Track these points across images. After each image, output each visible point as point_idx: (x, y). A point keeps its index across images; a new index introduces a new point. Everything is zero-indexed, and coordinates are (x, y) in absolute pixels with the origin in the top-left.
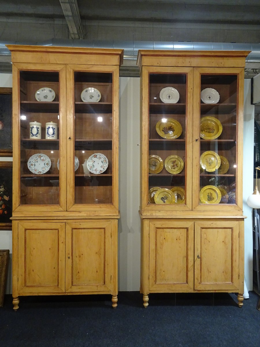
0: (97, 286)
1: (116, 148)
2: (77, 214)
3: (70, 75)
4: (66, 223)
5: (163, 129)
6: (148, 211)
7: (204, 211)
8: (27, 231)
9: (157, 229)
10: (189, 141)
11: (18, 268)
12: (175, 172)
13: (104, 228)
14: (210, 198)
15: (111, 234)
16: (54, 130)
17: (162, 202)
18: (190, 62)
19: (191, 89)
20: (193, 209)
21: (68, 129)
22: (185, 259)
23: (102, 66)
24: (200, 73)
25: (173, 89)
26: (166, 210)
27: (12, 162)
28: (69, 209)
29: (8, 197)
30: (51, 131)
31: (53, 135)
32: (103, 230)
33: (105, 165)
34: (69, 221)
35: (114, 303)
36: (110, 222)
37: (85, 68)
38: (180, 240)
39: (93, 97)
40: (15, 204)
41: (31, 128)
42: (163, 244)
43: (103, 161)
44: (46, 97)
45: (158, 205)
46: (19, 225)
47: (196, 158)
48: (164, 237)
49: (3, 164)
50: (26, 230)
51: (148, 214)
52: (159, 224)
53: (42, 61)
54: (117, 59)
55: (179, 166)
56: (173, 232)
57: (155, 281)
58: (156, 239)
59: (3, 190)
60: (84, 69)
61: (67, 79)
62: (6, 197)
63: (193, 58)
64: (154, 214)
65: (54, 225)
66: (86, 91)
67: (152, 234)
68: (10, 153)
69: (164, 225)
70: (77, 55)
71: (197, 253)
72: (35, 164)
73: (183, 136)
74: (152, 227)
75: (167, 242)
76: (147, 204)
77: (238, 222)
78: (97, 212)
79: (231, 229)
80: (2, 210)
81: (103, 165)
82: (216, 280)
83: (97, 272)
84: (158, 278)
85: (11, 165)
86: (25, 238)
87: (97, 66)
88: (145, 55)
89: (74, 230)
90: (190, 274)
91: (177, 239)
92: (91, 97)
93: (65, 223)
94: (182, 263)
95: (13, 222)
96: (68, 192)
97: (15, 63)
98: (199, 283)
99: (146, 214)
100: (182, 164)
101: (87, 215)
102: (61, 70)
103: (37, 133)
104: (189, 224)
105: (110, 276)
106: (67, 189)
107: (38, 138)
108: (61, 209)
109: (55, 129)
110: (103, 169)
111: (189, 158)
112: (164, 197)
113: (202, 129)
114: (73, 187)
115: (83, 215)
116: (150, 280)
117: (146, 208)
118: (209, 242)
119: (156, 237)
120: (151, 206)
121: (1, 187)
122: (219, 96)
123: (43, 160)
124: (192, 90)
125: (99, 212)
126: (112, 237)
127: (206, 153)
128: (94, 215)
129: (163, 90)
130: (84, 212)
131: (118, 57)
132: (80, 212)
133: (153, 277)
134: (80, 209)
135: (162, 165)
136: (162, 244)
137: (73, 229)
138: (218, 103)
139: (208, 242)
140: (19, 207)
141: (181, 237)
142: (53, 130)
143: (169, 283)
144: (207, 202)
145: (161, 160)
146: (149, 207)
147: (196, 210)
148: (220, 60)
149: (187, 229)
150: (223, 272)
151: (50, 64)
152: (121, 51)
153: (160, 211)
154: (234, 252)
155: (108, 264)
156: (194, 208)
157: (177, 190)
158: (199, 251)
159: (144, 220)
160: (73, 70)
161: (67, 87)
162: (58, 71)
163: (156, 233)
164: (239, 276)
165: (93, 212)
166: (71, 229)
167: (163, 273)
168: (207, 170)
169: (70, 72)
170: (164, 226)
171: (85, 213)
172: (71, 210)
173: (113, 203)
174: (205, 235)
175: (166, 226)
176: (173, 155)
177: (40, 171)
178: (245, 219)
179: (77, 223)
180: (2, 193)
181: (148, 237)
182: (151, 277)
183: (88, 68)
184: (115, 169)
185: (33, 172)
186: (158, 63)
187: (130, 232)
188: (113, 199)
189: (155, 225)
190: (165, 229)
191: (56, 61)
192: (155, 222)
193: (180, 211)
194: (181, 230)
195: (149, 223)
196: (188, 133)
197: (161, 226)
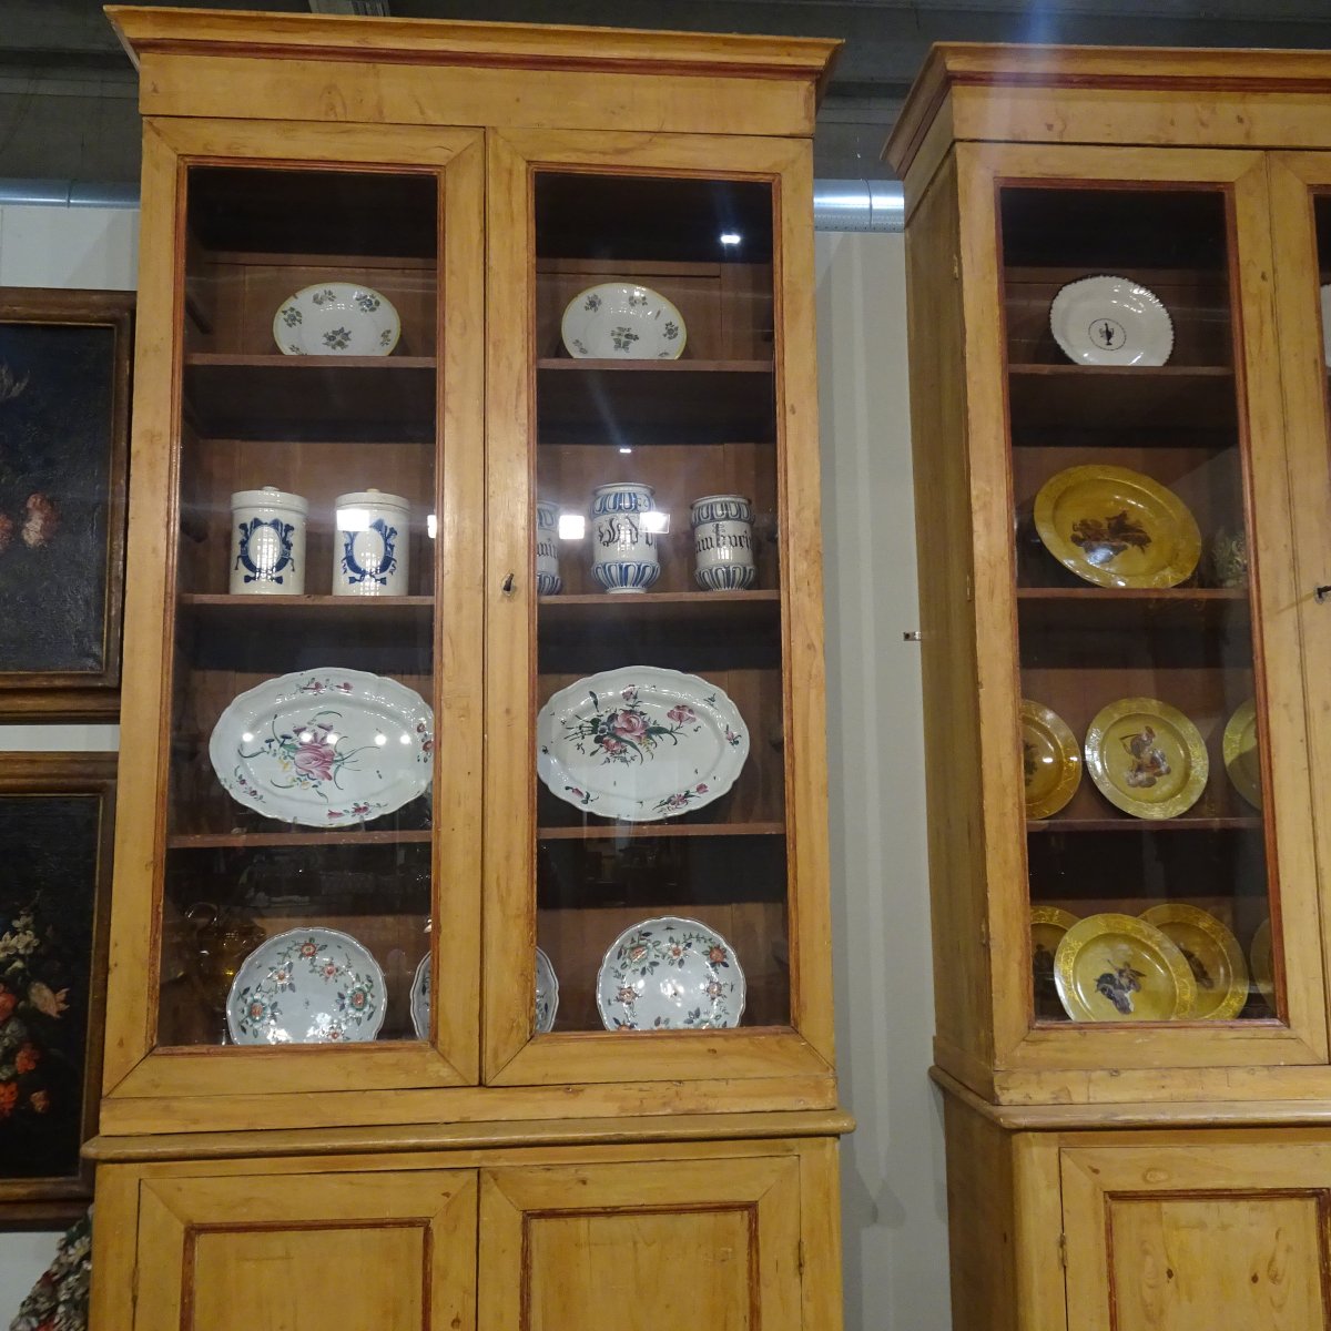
1: (810, 646)
2: (553, 1107)
3: (509, 190)
4: (486, 1177)
5: (1080, 534)
6: (1038, 1073)
8: (203, 1241)
9: (1116, 1206)
10: (1276, 601)
12: (1158, 806)
13: (750, 1207)
15: (800, 1245)
16: (391, 541)
17: (1107, 1011)
18: (1240, 120)
19: (1263, 276)
21: (496, 526)
23: (710, 143)
24: (1311, 187)
26: (1157, 1063)
28: (499, 1069)
29: (62, 994)
30: (369, 548)
31: (386, 574)
32: (738, 1221)
34: (504, 1159)
36: (786, 1162)
37: (604, 153)
38: (1274, 1278)
39: (636, 338)
40: (121, 1044)
41: (243, 526)
42: (1162, 1312)
44: (338, 337)
46: (149, 1199)
48: (1165, 1264)
49: (40, 769)
50: (193, 1231)
51: (1041, 1096)
52: (1126, 1166)
53: (332, 108)
54: (802, 104)
55: (1177, 768)
56: (1224, 1227)
58: (1112, 1281)
59: (27, 946)
60: (597, 159)
62: (47, 993)
63: (1259, 97)
64: (1079, 1096)
65: (394, 1194)
66: (593, 304)
67: (1084, 1244)
68: (101, 700)
69: (1162, 1176)
70: (556, 75)
74: (1082, 1186)
75: (1190, 1300)
76: (1023, 1026)
78: (687, 1088)
80: (13, 1087)
85: (103, 776)
86: (187, 1293)
87: (679, 141)
88: (971, 78)
89: (540, 1228)
91: (1255, 1279)
92: (623, 339)
93: (474, 1174)
95: (108, 1178)
97: (158, 122)
99: (1030, 1095)
100: (1198, 754)
101: (622, 1109)
102: (451, 162)
103: (283, 563)
106: (488, 921)
107: (291, 586)
108: (444, 1073)
109: (393, 531)
111: (1286, 706)
112: (1116, 974)
114: (529, 911)
115: (597, 1108)
117: (1025, 1051)
119: (1111, 1266)
120: (1053, 1035)
121: (17, 924)
124: (1268, 286)
125: (705, 1087)
126: (807, 1269)
128: (669, 1111)
129: (1072, 291)
130: (602, 1090)
131: (805, 87)
132: (571, 1088)
134: (577, 1072)
136: (1154, 1316)
137: (529, 1216)
140: (152, 1061)
141: (1280, 1256)
142: (386, 539)
146: (1044, 1045)
149: (1320, 1197)
151: (382, 127)
152: (827, 54)
153: (1115, 1072)
159: (1016, 1138)
160: (529, 162)
161: (492, 262)
162: (435, 171)
163: (1109, 1231)
165: (661, 1088)
166: (519, 1217)
169: (510, 173)
170: (1162, 1182)
171: (607, 1098)
172: (511, 1074)
173: (797, 1025)
179: (559, 1175)
180: (18, 964)
181: (1055, 1262)
183: (619, 153)
184: (808, 783)
186: (1050, 127)
188: (798, 990)
189: (1096, 1171)
190: (1165, 1206)
191: (422, 112)
192: (1096, 1152)
193: (1251, 1070)
194: (1281, 1206)
195: (1056, 1157)
196: (1267, 549)
197: (1144, 1178)
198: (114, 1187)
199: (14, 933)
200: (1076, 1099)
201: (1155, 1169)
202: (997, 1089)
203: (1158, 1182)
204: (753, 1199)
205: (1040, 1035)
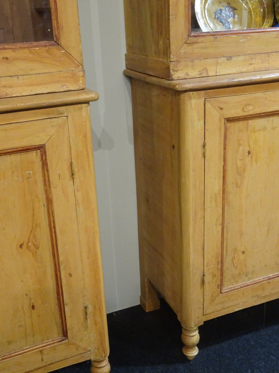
0: (41, 352)
6: (192, 61)
13: (41, 148)
15: (71, 164)
32: (35, 156)
36: (60, 120)
42: (244, 170)
48: (247, 149)
51: (194, 73)
52: (235, 104)
56: (274, 129)
57: (221, 286)
58: (225, 160)
64: (212, 72)
67: (214, 145)
69: (251, 108)
74: (214, 116)
75: (256, 164)
76: (185, 36)
83: (33, 307)
84: (228, 274)
105: (82, 308)
116: (207, 286)
117: (186, 49)
119: (225, 153)
126: (76, 176)
133: (214, 276)
136: (240, 172)
143: (257, 279)
146: (196, 46)
153: (229, 58)
155: (70, 275)
159: (182, 95)
163: (225, 137)
167: (242, 257)
170: (251, 110)
173: (58, 39)
175: (258, 110)
181: (200, 155)
182: (207, 279)
188: (57, 17)
189: (221, 109)
190: (250, 122)
192: (221, 99)
195: (203, 104)
197: (243, 110)
200: (210, 74)
201: (249, 105)
202: (171, 71)
203: (249, 111)
204: (42, 143)
205: (194, 39)
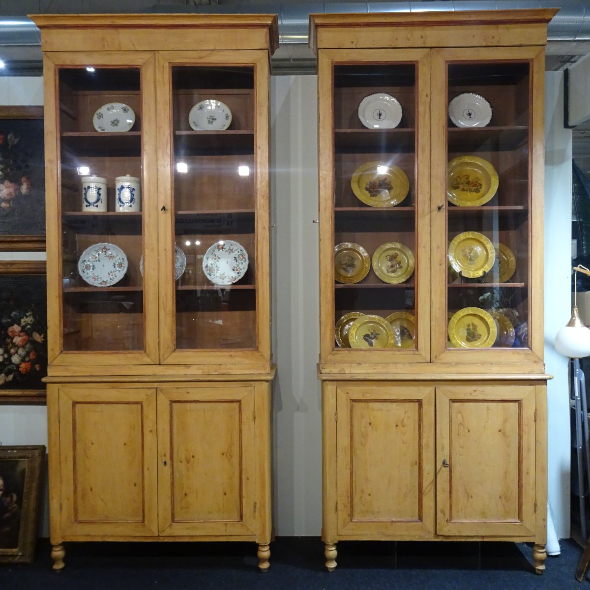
0: (226, 524)
1: (264, 228)
2: (182, 371)
3: (163, 72)
4: (158, 390)
5: (368, 186)
6: (334, 364)
7: (457, 364)
8: (78, 406)
9: (354, 404)
10: (424, 211)
11: (61, 482)
12: (395, 279)
13: (239, 401)
14: (472, 336)
15: (254, 412)
16: (133, 193)
17: (365, 345)
18: (422, 37)
19: (427, 96)
20: (433, 359)
21: (161, 189)
22: (417, 467)
23: (231, 53)
24: (446, 62)
25: (387, 97)
26: (373, 362)
27: (44, 263)
28: (165, 360)
29: (42, 336)
30: (126, 195)
31: (132, 204)
32: (236, 405)
33: (241, 266)
34: (164, 386)
35: (263, 560)
36: (250, 388)
37: (195, 59)
38: (403, 426)
39: (216, 119)
40: (52, 350)
41: (85, 188)
42: (367, 435)
43: (237, 256)
44: (115, 123)
45: (357, 350)
46: (61, 393)
47: (438, 247)
48: (369, 421)
49: (32, 266)
50: (75, 403)
51: (335, 371)
52: (357, 392)
53: (104, 46)
54: (264, 36)
55: (405, 266)
56: (388, 410)
57: (351, 515)
58: (352, 425)
59: (31, 321)
60: (193, 61)
61: (158, 83)
62: (38, 335)
63: (429, 28)
64: (347, 371)
65: (132, 395)
66: (201, 108)
67: (344, 415)
68: (40, 244)
69: (368, 395)
70: (178, 31)
71: (443, 455)
72: (94, 266)
73: (409, 200)
74: (343, 398)
75: (376, 431)
76: (331, 350)
77: (532, 387)
78: (223, 366)
79: (517, 404)
80: (29, 363)
81: (238, 265)
82: (484, 514)
83: (225, 494)
84: (357, 508)
85: (43, 268)
86: (74, 420)
87: (221, 53)
88: (323, 26)
89: (175, 405)
90: (428, 502)
91: (397, 426)
92: (211, 120)
93: (155, 390)
94: (409, 476)
95: (50, 387)
96: (162, 324)
97: (48, 54)
98: (447, 521)
99: (331, 371)
100: (411, 262)
101: (203, 372)
102: (144, 64)
103: (98, 200)
104: (425, 392)
105: (252, 503)
106: (160, 315)
107: (100, 209)
108: (148, 360)
109: (134, 189)
110: (238, 273)
111: (424, 247)
112: (370, 334)
113: (453, 185)
114: (173, 312)
115: (195, 372)
116: (340, 513)
117: (330, 357)
118: (469, 431)
119: (351, 421)
120: (340, 352)
121: (27, 314)
122: (490, 110)
123: (111, 257)
124: (428, 99)
125: (228, 366)
126: (256, 420)
127: (462, 236)
128: (217, 373)
129: (366, 100)
130: (196, 367)
131: (265, 31)
132: (187, 366)
133: (345, 506)
134: (188, 361)
135: (368, 265)
136: (365, 436)
137: (172, 402)
138: (488, 125)
139: (466, 431)
140: (62, 355)
141: (406, 419)
142: (131, 192)
143: (381, 519)
144: (464, 344)
145: (366, 254)
146: (337, 355)
147: (439, 361)
148: (491, 31)
149: (420, 402)
150: (500, 497)
151: (120, 52)
152: (272, 19)
153: (359, 364)
154: (524, 454)
155: (248, 479)
156: (436, 357)
157: (400, 319)
158: (447, 452)
159: (326, 382)
160: (170, 63)
161: (158, 99)
162: (139, 67)
163: (351, 411)
164: (535, 505)
165: (215, 366)
166: (169, 402)
167: (368, 498)
168: (464, 274)
169: (163, 67)
170: (368, 397)
171: (198, 369)
172: (169, 361)
173: (258, 348)
174: (460, 415)
175: (374, 397)
176: (390, 241)
177: (105, 281)
178: (548, 381)
179: (180, 391)
180: (29, 326)
181: (333, 419)
182: (340, 507)
183: (201, 58)
184: (262, 273)
185: (90, 281)
186: (352, 42)
187: (298, 409)
188: (258, 338)
189: (348, 393)
190: (370, 404)
191: (134, 46)
192: (349, 388)
193: (404, 364)
194: (407, 404)
195: (335, 389)
196: (421, 193)
197: (363, 395)
198: (51, 390)
199: (27, 317)
200: (346, 372)
201: (368, 393)
202: (321, 369)
203: (367, 397)
204: (240, 399)
205: (336, 352)
